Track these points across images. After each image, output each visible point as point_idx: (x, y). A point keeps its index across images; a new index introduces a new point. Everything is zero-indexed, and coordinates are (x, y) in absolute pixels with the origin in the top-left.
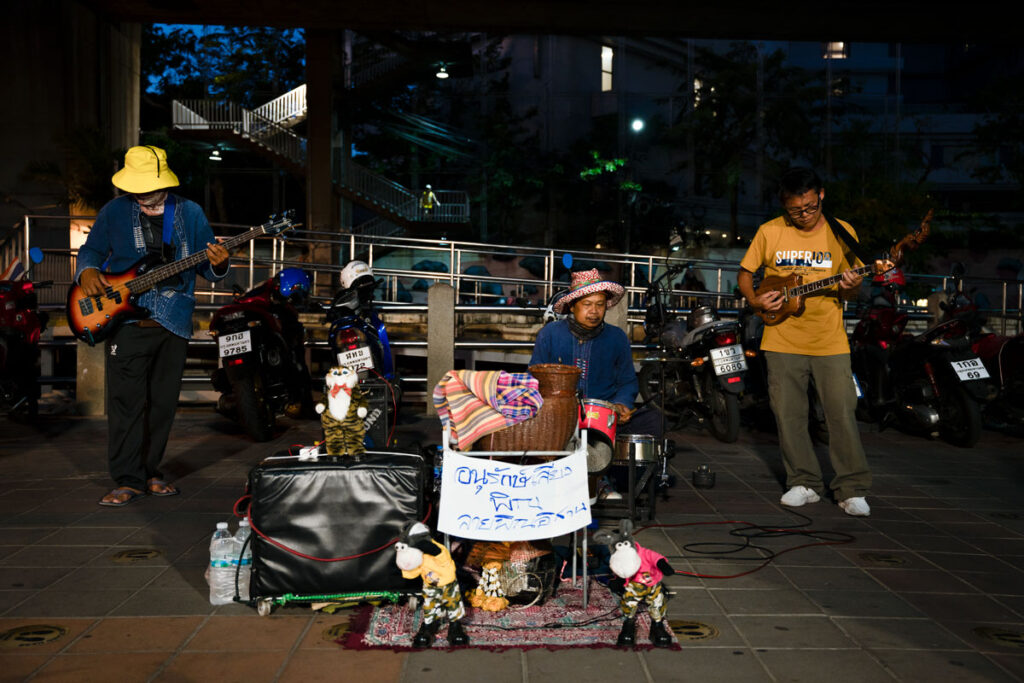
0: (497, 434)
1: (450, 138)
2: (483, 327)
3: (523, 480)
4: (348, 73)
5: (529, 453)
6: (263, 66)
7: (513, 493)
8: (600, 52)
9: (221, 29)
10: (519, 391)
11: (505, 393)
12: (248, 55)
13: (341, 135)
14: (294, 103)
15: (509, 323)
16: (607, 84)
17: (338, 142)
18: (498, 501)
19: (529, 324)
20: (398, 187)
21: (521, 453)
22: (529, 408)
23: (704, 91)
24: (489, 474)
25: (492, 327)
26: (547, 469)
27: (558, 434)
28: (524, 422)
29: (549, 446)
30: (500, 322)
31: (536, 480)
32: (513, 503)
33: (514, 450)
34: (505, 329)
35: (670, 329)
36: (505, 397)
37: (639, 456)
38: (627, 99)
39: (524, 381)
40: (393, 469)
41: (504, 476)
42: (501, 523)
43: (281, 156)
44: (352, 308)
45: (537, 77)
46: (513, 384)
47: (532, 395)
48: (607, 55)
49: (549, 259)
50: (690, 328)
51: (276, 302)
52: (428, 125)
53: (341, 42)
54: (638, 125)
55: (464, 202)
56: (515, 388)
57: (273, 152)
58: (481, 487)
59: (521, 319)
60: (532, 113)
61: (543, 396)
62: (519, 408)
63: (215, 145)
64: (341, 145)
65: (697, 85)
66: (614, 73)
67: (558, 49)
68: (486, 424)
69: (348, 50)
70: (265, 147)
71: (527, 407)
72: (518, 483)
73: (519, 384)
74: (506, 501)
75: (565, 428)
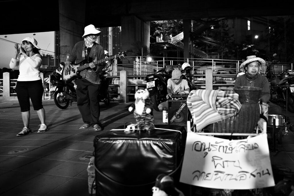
0: (216, 123)
1: (214, 41)
2: (221, 81)
3: (231, 149)
4: (192, 29)
5: (234, 134)
6: (175, 29)
7: (225, 157)
8: (247, 22)
9: (166, 21)
10: (228, 100)
11: (220, 101)
12: (172, 27)
13: (191, 42)
14: (181, 36)
15: (228, 80)
16: (249, 28)
17: (190, 43)
18: (216, 162)
19: (233, 80)
20: (204, 52)
21: (229, 134)
22: (234, 109)
23: (271, 29)
24: (212, 145)
25: (224, 81)
26: (244, 143)
27: (250, 124)
28: (231, 117)
29: (245, 131)
30: (225, 80)
31: (238, 149)
32: (225, 163)
33: (226, 132)
34: (227, 81)
35: (274, 79)
36: (220, 103)
37: (277, 124)
38: (254, 31)
39: (231, 95)
40: (161, 141)
41: (220, 146)
42: (218, 176)
43: (178, 47)
44: (184, 75)
45: (233, 28)
46: (225, 97)
47: (235, 102)
48: (249, 22)
49: (238, 64)
50: (281, 79)
51: (165, 74)
52: (210, 39)
53: (191, 23)
54: (256, 37)
55: (218, 55)
56: (226, 98)
57: (177, 46)
58: (207, 153)
59: (231, 79)
60: (232, 36)
61: (241, 103)
62: (228, 110)
63: (165, 45)
64: (191, 44)
65: (270, 28)
66: (251, 26)
67: (238, 21)
68: (210, 118)
69: (192, 24)
70: (175, 45)
71: (232, 109)
72: (228, 151)
73: (228, 96)
74: (221, 162)
75: (253, 121)
